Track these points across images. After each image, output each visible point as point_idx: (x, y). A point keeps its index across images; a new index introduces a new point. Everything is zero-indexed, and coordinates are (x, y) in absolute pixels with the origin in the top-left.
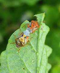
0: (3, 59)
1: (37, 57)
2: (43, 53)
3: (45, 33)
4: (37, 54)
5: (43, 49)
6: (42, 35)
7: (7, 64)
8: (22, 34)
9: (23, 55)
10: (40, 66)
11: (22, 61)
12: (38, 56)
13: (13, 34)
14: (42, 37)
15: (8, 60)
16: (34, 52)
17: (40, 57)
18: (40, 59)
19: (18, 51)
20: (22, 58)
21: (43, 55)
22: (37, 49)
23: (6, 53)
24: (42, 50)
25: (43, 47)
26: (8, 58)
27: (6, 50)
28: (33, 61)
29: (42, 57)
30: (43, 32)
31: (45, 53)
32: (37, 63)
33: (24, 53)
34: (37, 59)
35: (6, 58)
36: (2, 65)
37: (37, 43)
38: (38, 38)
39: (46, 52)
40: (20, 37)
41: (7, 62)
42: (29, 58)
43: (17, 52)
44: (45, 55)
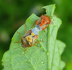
0: (7, 61)
1: (47, 57)
2: (54, 51)
3: (56, 27)
4: (48, 53)
5: (55, 46)
6: (53, 30)
7: (11, 67)
8: (30, 32)
9: (30, 56)
10: (52, 67)
11: (29, 63)
12: (49, 56)
13: (17, 31)
14: (53, 33)
15: (12, 63)
16: (44, 51)
17: (51, 57)
18: (52, 59)
19: (24, 51)
20: (29, 59)
21: (55, 53)
22: (47, 47)
23: (9, 54)
24: (53, 47)
25: (54, 44)
26: (12, 60)
27: (9, 50)
28: (42, 62)
29: (53, 56)
30: (54, 27)
31: (56, 50)
32: (48, 64)
33: (32, 53)
34: (47, 59)
35: (10, 60)
36: (5, 68)
37: (47, 41)
38: (48, 35)
39: (59, 49)
40: (27, 36)
41: (11, 65)
42: (38, 59)
43: (23, 53)
44: (57, 52)
